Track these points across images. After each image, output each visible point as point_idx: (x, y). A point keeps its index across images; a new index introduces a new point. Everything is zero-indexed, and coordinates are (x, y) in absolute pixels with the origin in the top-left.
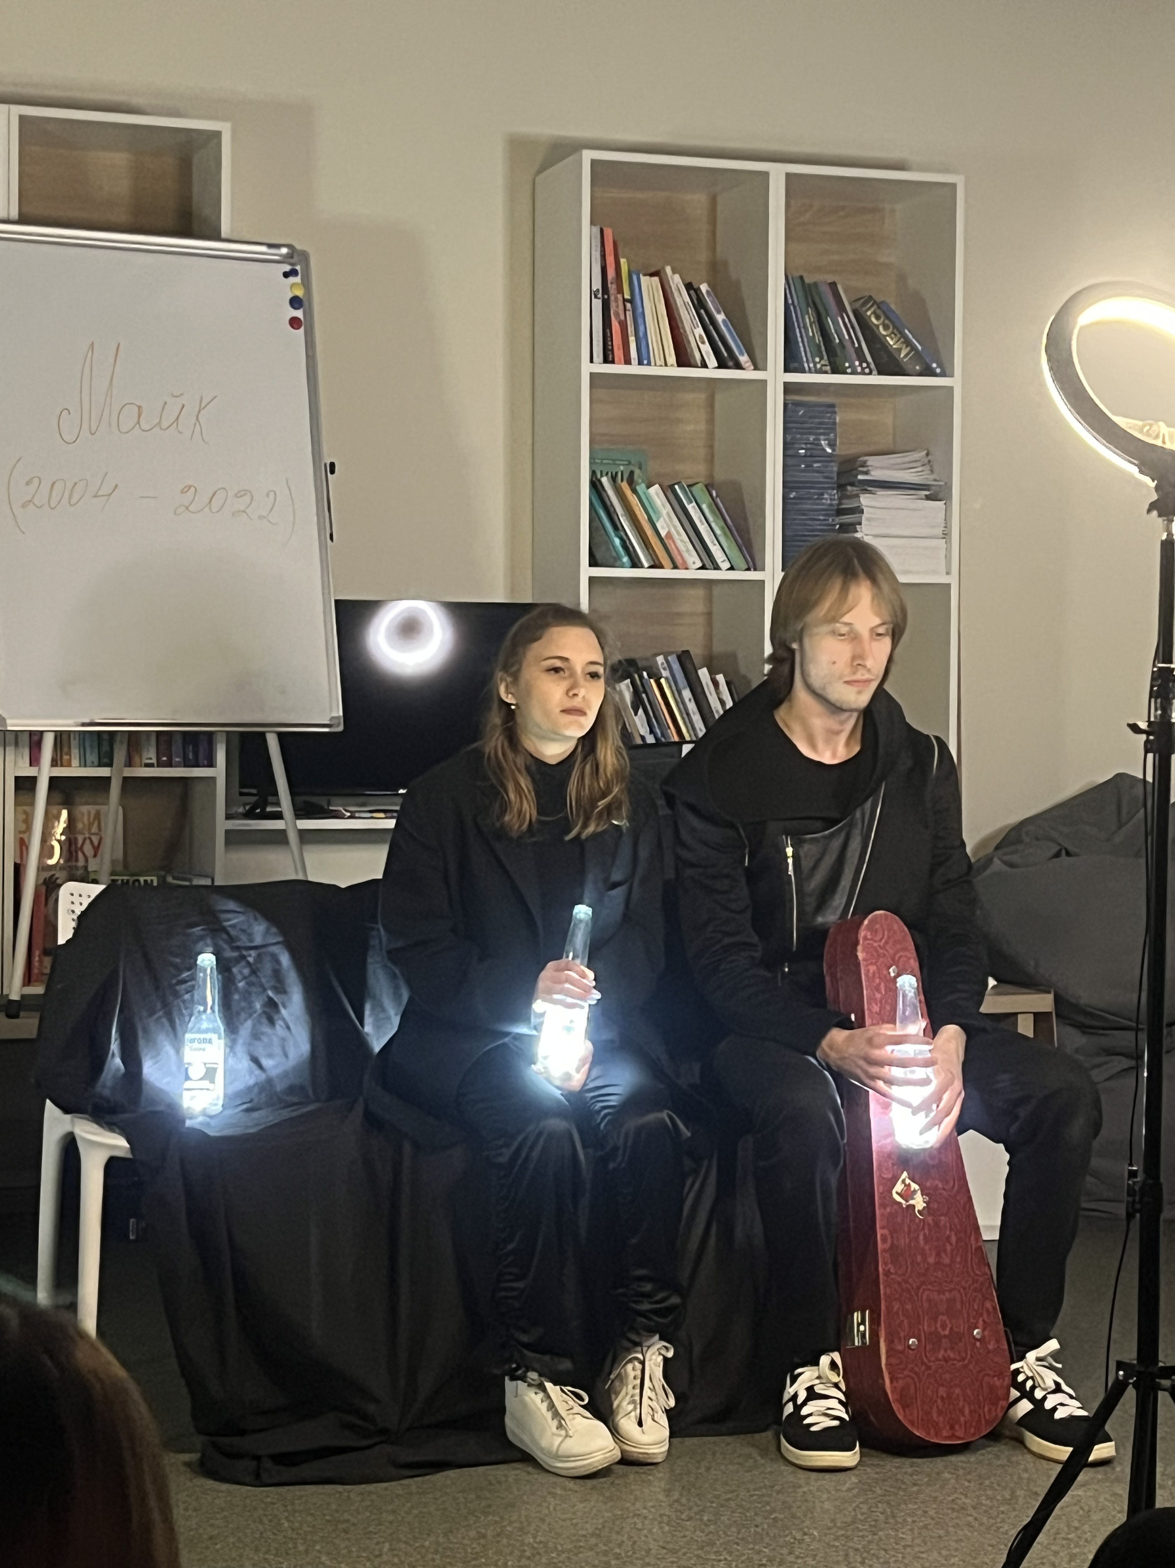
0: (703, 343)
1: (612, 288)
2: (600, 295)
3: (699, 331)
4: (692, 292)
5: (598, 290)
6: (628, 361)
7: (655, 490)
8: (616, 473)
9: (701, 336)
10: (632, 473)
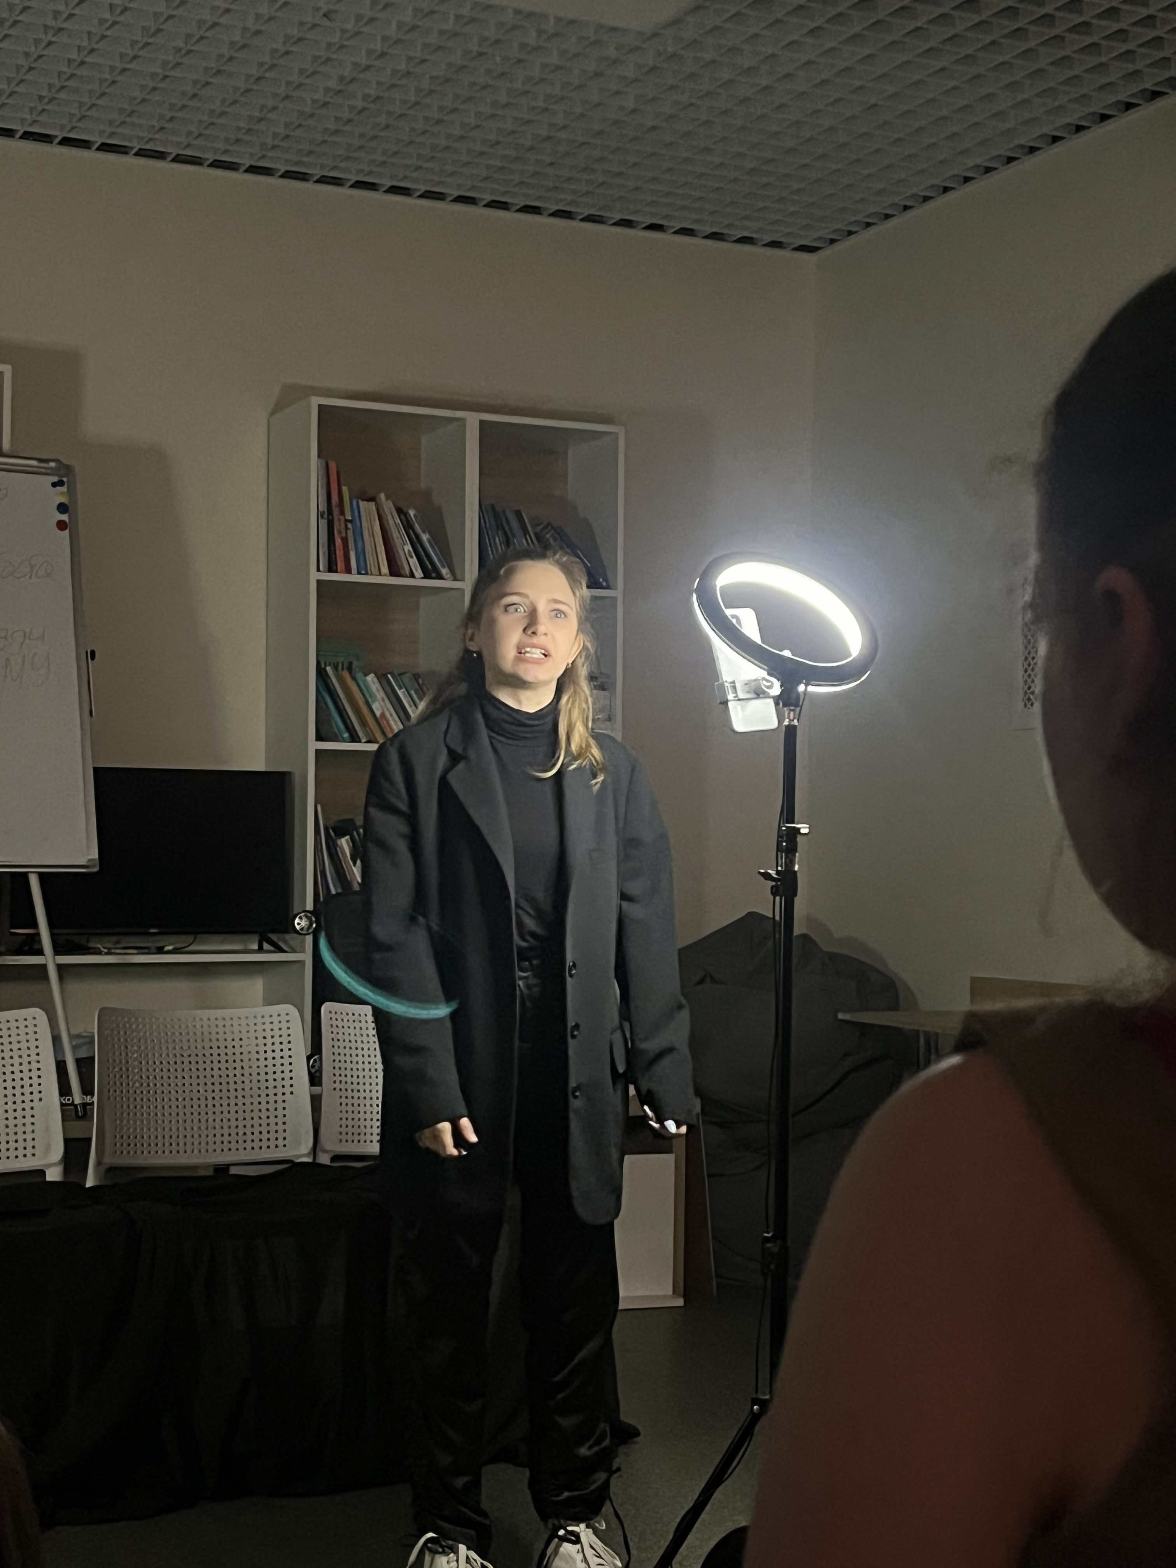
0: (412, 557)
1: (336, 511)
2: (326, 516)
3: (408, 547)
4: (403, 517)
5: (324, 512)
6: (348, 571)
7: (371, 678)
8: (338, 663)
9: (409, 551)
10: (351, 664)
